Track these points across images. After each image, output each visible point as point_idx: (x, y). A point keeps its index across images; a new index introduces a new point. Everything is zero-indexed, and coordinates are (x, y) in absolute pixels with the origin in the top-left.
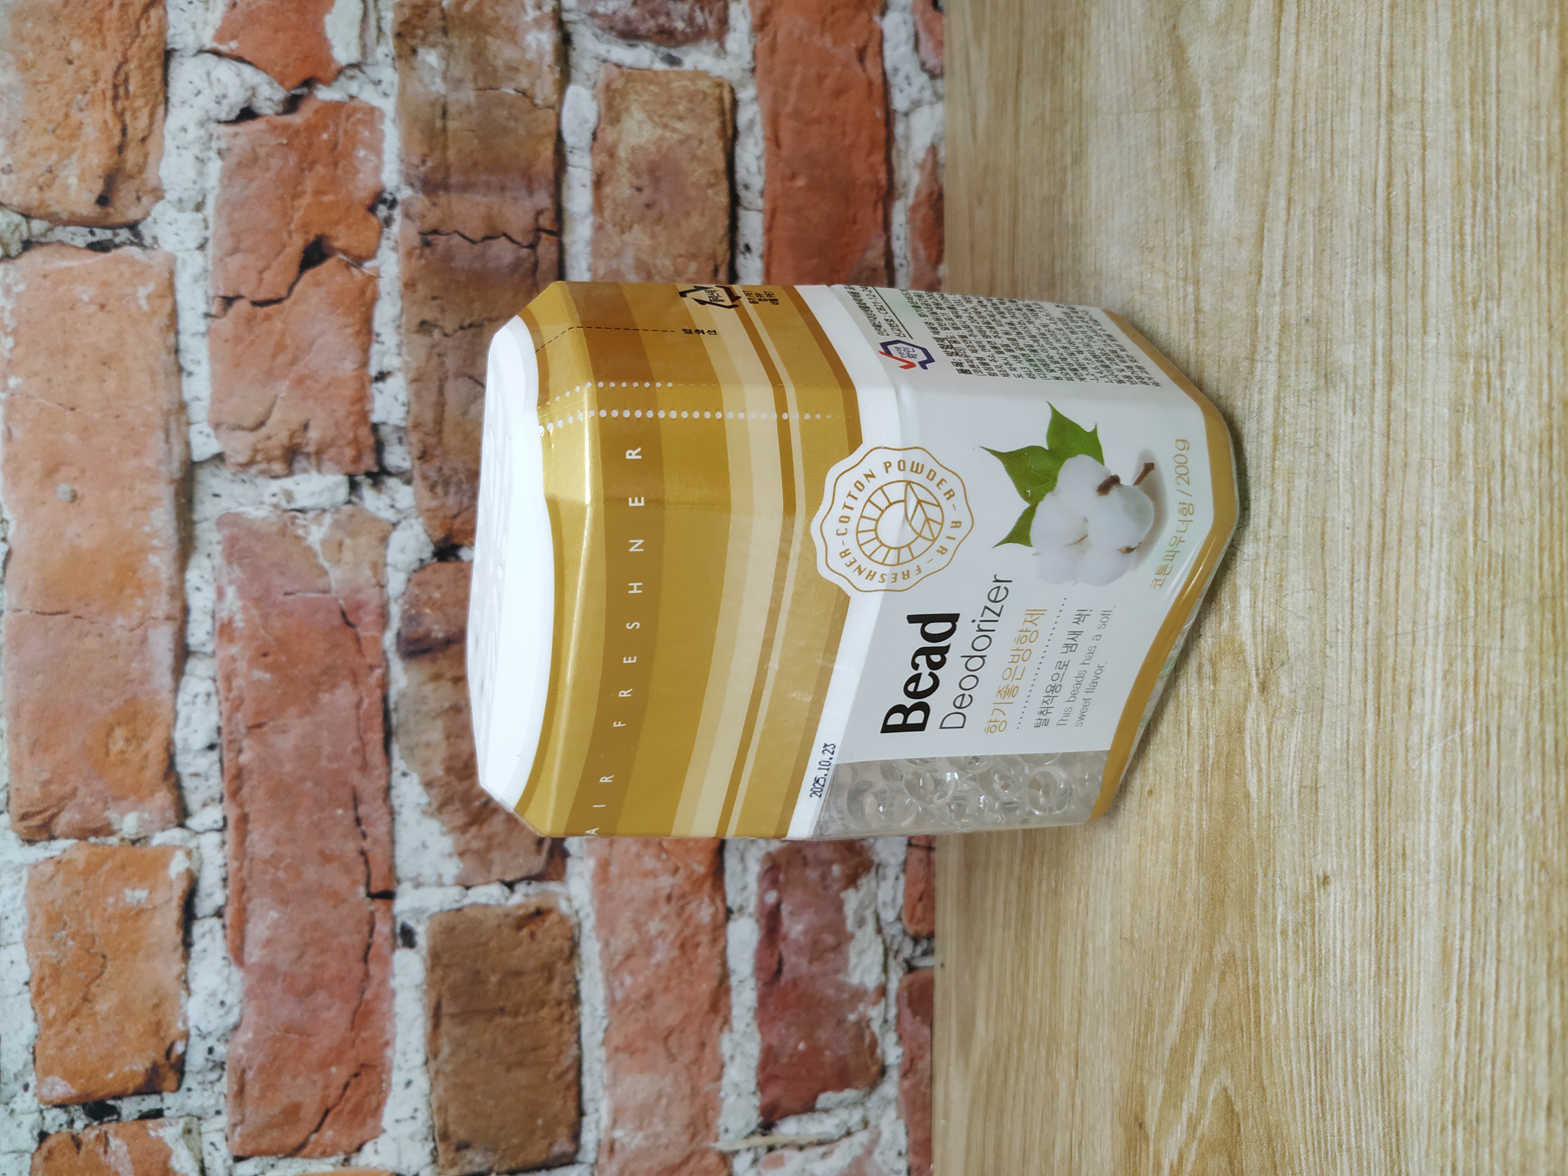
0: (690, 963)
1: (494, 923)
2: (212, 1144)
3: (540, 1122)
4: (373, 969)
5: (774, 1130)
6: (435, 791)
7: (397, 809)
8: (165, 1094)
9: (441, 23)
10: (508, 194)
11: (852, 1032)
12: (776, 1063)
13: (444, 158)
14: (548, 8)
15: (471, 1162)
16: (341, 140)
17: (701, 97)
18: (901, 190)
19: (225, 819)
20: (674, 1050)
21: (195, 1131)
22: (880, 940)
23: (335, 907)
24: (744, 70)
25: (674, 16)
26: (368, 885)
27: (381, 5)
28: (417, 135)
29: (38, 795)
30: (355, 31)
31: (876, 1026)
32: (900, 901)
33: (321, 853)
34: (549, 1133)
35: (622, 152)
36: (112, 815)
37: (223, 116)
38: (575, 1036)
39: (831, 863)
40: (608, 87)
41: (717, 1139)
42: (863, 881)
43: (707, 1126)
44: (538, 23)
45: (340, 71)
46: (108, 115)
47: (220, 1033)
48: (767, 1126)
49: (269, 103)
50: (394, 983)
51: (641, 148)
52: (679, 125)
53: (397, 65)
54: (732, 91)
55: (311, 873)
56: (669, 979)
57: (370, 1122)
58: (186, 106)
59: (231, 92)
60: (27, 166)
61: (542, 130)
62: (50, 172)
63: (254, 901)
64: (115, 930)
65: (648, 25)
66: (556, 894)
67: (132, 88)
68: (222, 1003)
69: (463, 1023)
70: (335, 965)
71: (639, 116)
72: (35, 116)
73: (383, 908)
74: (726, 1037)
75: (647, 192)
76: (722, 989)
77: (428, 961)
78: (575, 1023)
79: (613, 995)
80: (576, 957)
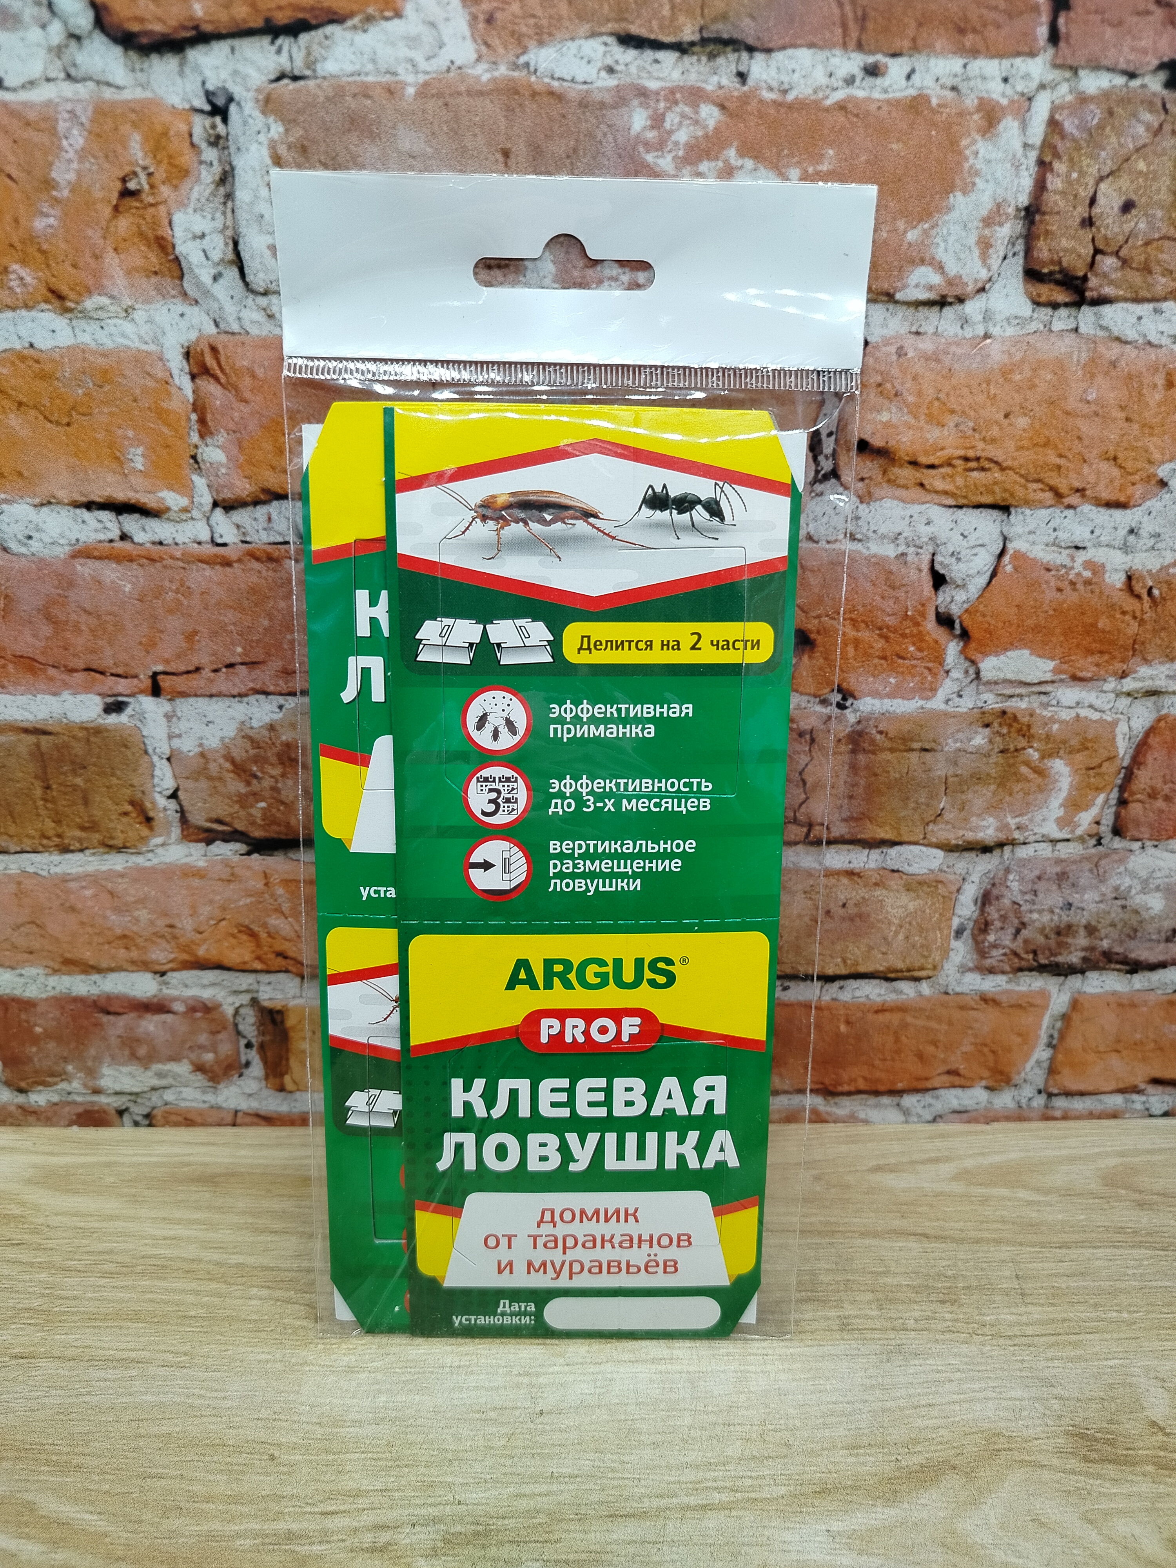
0: (109, 943)
1: (135, 782)
4: (80, 676)
6: (266, 733)
7: (245, 699)
9: (1012, 747)
10: (846, 801)
11: (56, 1068)
12: (20, 1010)
13: (882, 750)
14: (1017, 835)
16: (906, 662)
17: (926, 953)
18: (832, 1102)
19: (225, 545)
20: (23, 929)
22: (146, 1089)
23: (140, 643)
24: (947, 986)
25: (1000, 933)
26: (165, 673)
27: (1034, 697)
28: (906, 728)
29: (238, 364)
30: (1010, 676)
31: (64, 1085)
32: (183, 1104)
33: (195, 633)
35: (879, 893)
36: (222, 437)
37: (938, 558)
38: (28, 849)
39: (215, 1052)
40: (941, 882)
42: (200, 1076)
44: (1004, 826)
45: (973, 662)
46: (949, 452)
49: (949, 599)
50: (66, 695)
51: (882, 907)
52: (901, 937)
53: (976, 711)
54: (929, 978)
55: (174, 623)
56: (93, 926)
58: (952, 525)
59: (961, 565)
60: (904, 372)
61: (904, 830)
62: (896, 395)
63: (140, 570)
64: (98, 436)
65: (993, 913)
66: (169, 834)
67: (975, 474)
68: (30, 537)
69: (31, 754)
70: (79, 642)
71: (911, 906)
72: (954, 381)
73: (142, 686)
74: (41, 971)
75: (841, 912)
76: (88, 968)
77: (92, 725)
78: (40, 849)
79: (73, 880)
80: (106, 850)
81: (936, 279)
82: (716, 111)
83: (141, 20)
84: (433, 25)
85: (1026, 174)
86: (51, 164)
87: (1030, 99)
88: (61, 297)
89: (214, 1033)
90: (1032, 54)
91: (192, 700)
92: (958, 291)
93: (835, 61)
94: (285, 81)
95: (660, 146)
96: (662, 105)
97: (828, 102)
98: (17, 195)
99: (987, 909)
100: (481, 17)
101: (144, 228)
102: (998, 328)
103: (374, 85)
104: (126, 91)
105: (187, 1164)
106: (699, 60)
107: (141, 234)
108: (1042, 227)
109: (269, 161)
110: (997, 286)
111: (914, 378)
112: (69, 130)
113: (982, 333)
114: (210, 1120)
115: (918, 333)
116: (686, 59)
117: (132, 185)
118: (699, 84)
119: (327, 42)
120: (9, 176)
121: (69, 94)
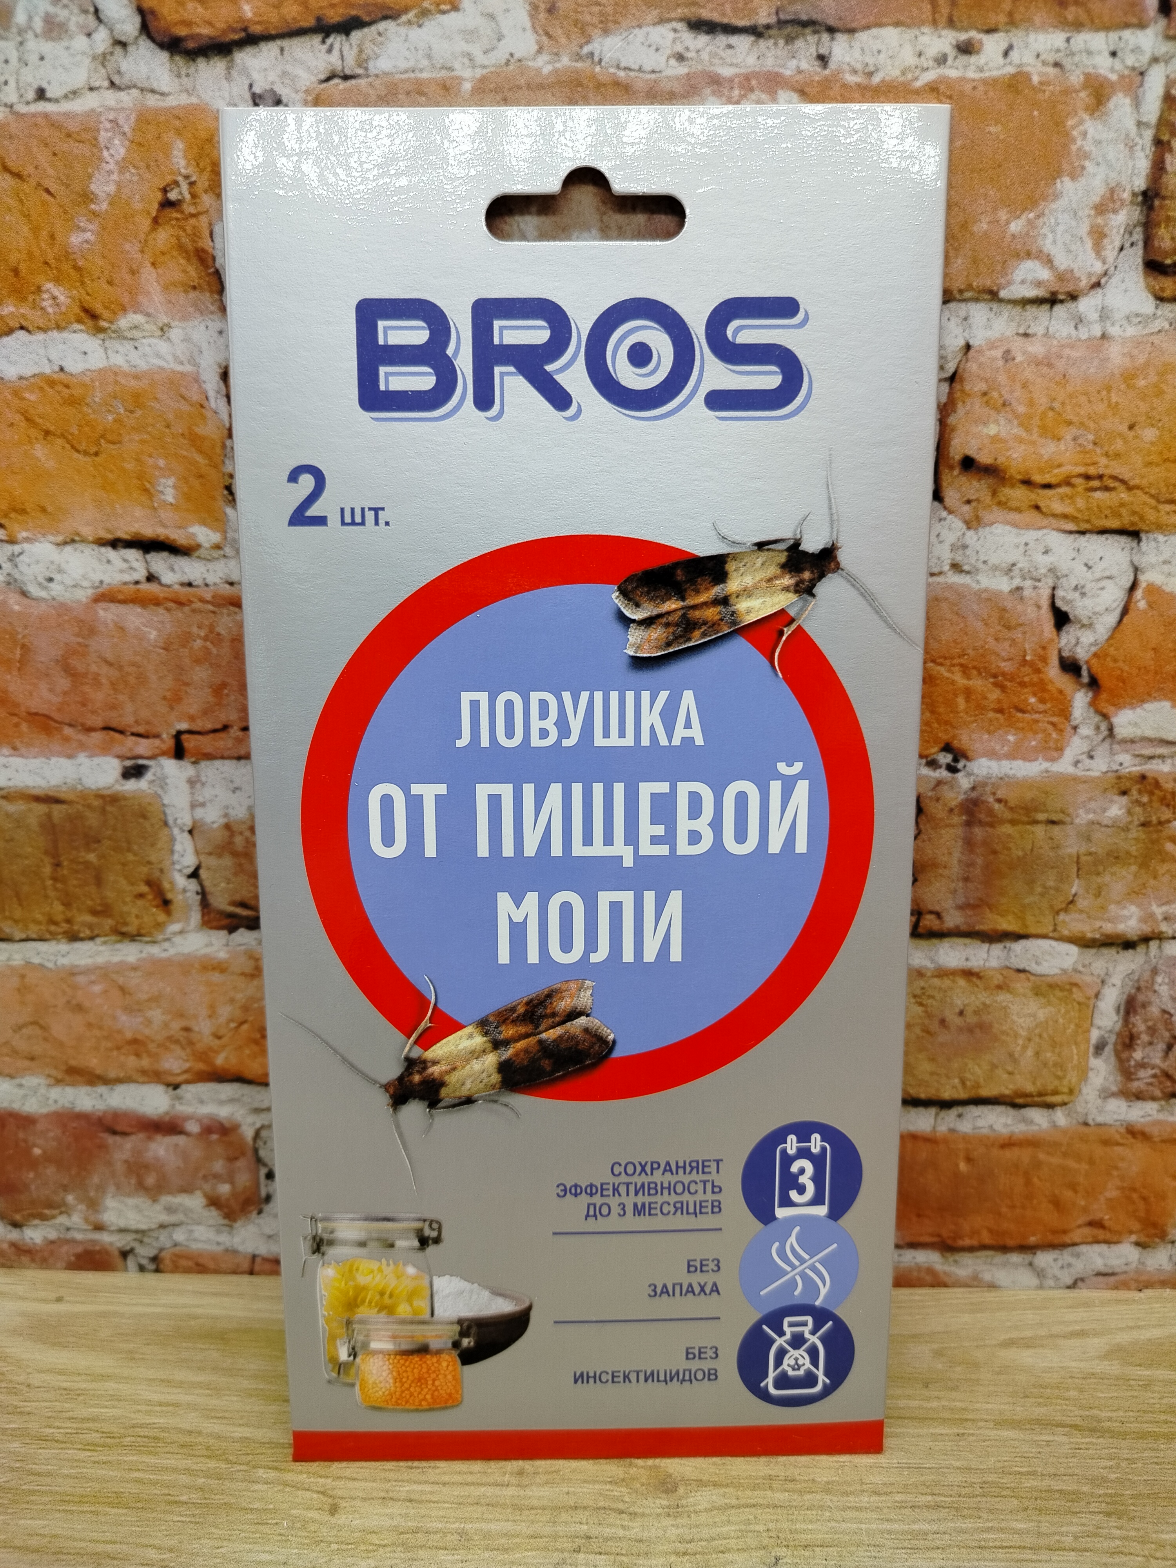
0: (118, 1048)
1: (153, 858)
4: (97, 737)
9: (1154, 819)
10: (961, 884)
11: (56, 1198)
12: (18, 1128)
13: (1002, 822)
14: (1164, 927)
16: (1026, 715)
17: (1060, 1073)
18: (951, 1259)
20: (24, 1031)
22: (153, 1226)
23: (164, 698)
24: (1086, 1114)
25: (1148, 1049)
26: (190, 732)
28: (1029, 795)
30: (1149, 733)
31: (62, 1220)
32: (195, 1246)
33: (224, 685)
35: (1002, 997)
37: (1060, 593)
38: (34, 936)
39: (232, 1183)
40: (1076, 985)
42: (214, 1212)
44: (1149, 917)
45: (1105, 716)
46: (1067, 469)
47: (17, 576)
49: (1073, 641)
50: (82, 758)
51: (1007, 1015)
52: (1030, 1053)
53: (1109, 774)
54: (1065, 1104)
55: (201, 674)
56: (100, 1028)
58: (1074, 554)
59: (1087, 602)
60: (1012, 378)
61: (1030, 919)
62: (1004, 405)
63: (167, 615)
64: (127, 466)
65: (1139, 1024)
66: (187, 920)
67: (1098, 494)
68: (51, 580)
69: (42, 825)
70: (99, 697)
71: (1042, 1015)
72: (1070, 388)
73: (164, 747)
74: (42, 1081)
75: (958, 1021)
76: (93, 1079)
77: (109, 792)
78: (48, 936)
79: (80, 973)
80: (119, 938)
81: (1045, 274)
82: (795, 97)
83: (189, 24)
84: (492, 17)
85: (1142, 155)
86: (90, 176)
87: (1142, 74)
88: (94, 316)
89: (231, 1159)
90: (1142, 25)
91: (218, 763)
92: (1070, 287)
93: (925, 40)
94: (336, 81)
96: (736, 92)
97: (918, 84)
98: (54, 210)
99: (1132, 1019)
100: (543, 7)
101: (183, 240)
102: (1117, 327)
103: (429, 81)
104: (171, 97)
105: (195, 1317)
106: (776, 44)
107: (181, 247)
108: (1163, 213)
110: (1114, 281)
111: (1025, 386)
112: (110, 140)
113: (1099, 334)
114: (223, 1266)
115: (1026, 335)
116: (762, 43)
117: (173, 196)
118: (777, 69)
119: (380, 39)
120: (47, 191)
121: (112, 103)
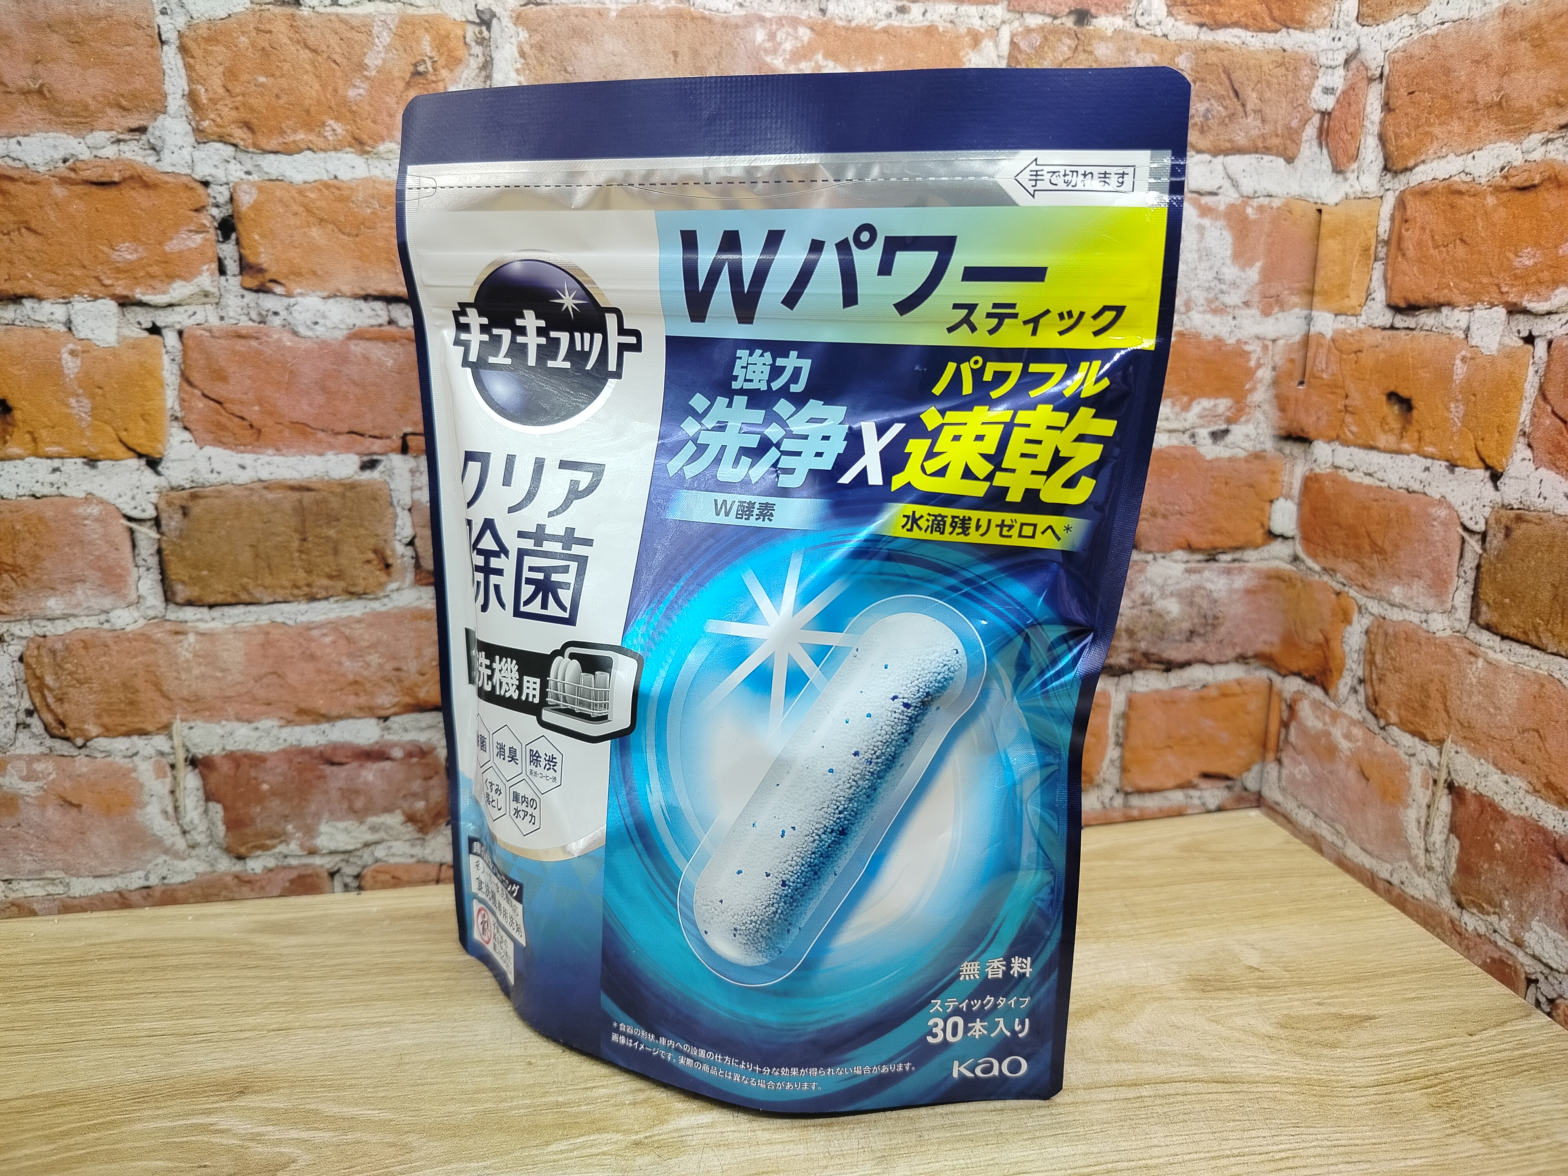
0: (341, 690)
1: (379, 532)
2: (195, 313)
3: (205, 573)
4: (343, 438)
5: (190, 768)
8: (240, 277)
11: (277, 829)
12: (251, 767)
15: (171, 518)
20: (264, 680)
21: (206, 300)
22: (359, 846)
23: (396, 409)
26: (414, 434)
31: (282, 848)
32: (392, 860)
34: (195, 581)
38: (280, 599)
39: (427, 800)
41: (182, 720)
42: (410, 827)
43: (196, 711)
47: (291, 321)
48: (193, 762)
50: (330, 455)
56: (328, 673)
57: (209, 437)
63: (401, 349)
64: (379, 244)
66: (404, 578)
68: (316, 323)
69: (294, 509)
70: (346, 409)
73: (394, 446)
74: (275, 723)
76: (319, 718)
77: (349, 481)
78: (291, 598)
79: (315, 628)
80: (348, 596)
82: (808, 32)
86: (365, 54)
87: (997, 29)
88: (361, 143)
90: (995, 4)
93: (879, 4)
94: (531, 6)
95: (775, 51)
96: (774, 27)
97: (877, 28)
98: (338, 74)
103: (590, 10)
104: (423, 9)
109: (517, 55)
112: (380, 32)
114: (416, 877)
117: (421, 69)
118: (796, 15)
120: (335, 61)
121: (384, 10)
